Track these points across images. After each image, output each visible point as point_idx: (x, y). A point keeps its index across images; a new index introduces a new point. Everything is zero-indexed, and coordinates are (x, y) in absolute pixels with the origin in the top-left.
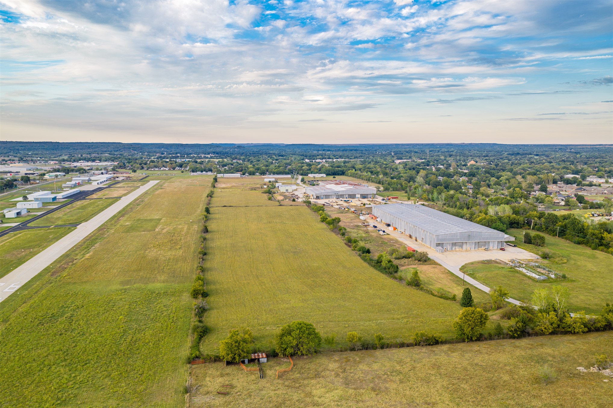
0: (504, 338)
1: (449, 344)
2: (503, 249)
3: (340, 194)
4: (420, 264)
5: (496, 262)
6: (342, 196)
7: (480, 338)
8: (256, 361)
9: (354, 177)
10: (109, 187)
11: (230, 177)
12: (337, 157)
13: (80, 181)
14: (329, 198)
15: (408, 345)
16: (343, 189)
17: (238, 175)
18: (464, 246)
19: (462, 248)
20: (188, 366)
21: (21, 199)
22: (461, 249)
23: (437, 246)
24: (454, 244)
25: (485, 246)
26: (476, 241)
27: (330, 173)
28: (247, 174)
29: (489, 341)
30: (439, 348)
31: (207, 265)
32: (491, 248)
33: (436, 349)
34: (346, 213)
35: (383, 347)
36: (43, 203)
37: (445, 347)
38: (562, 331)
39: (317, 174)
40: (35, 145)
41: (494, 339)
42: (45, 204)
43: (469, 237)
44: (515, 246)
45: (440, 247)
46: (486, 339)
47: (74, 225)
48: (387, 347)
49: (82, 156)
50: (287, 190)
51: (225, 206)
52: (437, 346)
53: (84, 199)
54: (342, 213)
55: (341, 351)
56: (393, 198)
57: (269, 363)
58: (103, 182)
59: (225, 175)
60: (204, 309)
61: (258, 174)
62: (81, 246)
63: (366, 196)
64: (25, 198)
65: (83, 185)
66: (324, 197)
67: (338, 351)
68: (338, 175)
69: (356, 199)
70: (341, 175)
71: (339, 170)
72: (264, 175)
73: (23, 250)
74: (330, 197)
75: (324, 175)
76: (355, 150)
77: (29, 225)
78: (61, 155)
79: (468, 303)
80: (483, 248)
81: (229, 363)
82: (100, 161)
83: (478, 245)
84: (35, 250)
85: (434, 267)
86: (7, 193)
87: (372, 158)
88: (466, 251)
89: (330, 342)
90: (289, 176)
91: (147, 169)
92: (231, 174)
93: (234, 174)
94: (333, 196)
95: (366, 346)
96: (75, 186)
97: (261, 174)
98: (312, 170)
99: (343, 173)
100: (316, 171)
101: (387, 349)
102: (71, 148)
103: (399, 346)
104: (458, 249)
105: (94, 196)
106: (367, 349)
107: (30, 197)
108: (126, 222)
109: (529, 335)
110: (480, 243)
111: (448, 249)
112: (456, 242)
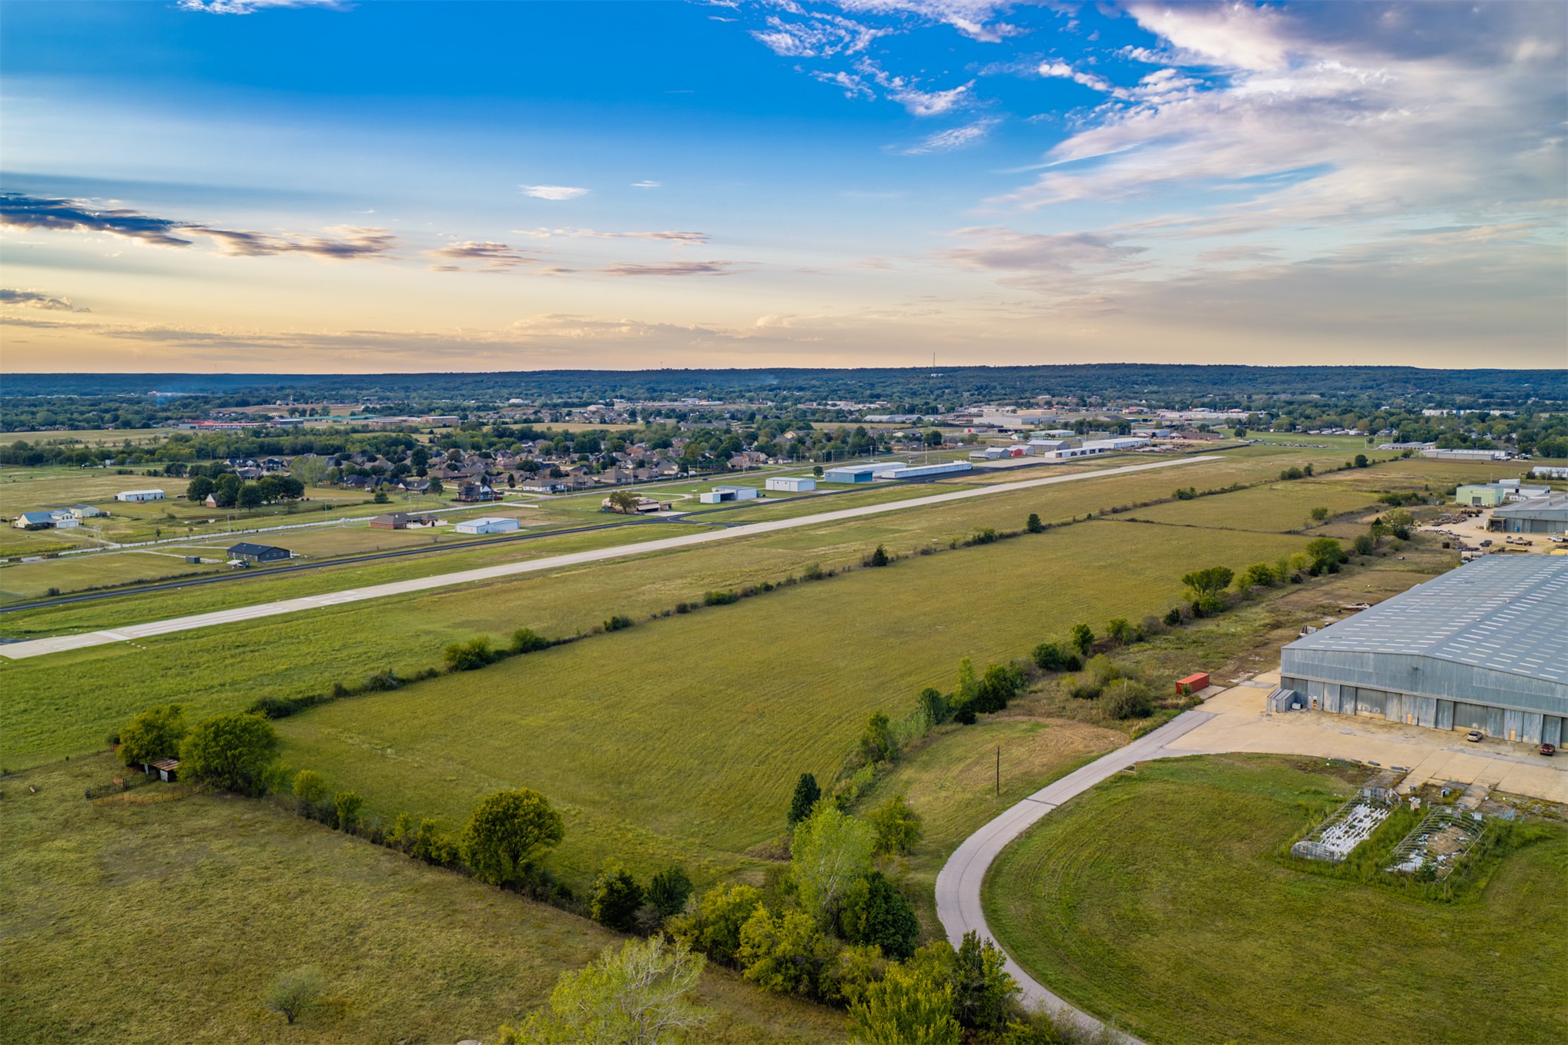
2: (1547, 751)
10: (1062, 463)
13: (1025, 448)
15: (391, 844)
17: (1493, 454)
18: (1393, 711)
19: (1383, 711)
22: (1377, 716)
23: (1284, 686)
25: (1483, 721)
26: (1445, 697)
32: (1510, 732)
43: (1416, 673)
45: (1287, 694)
47: (738, 524)
50: (1477, 499)
51: (1132, 520)
62: (625, 558)
64: (818, 472)
73: (533, 552)
80: (1474, 728)
85: (1098, 737)
88: (1400, 725)
93: (1486, 452)
96: (1004, 456)
104: (1365, 714)
110: (1460, 707)
111: (1327, 707)
112: (1360, 685)
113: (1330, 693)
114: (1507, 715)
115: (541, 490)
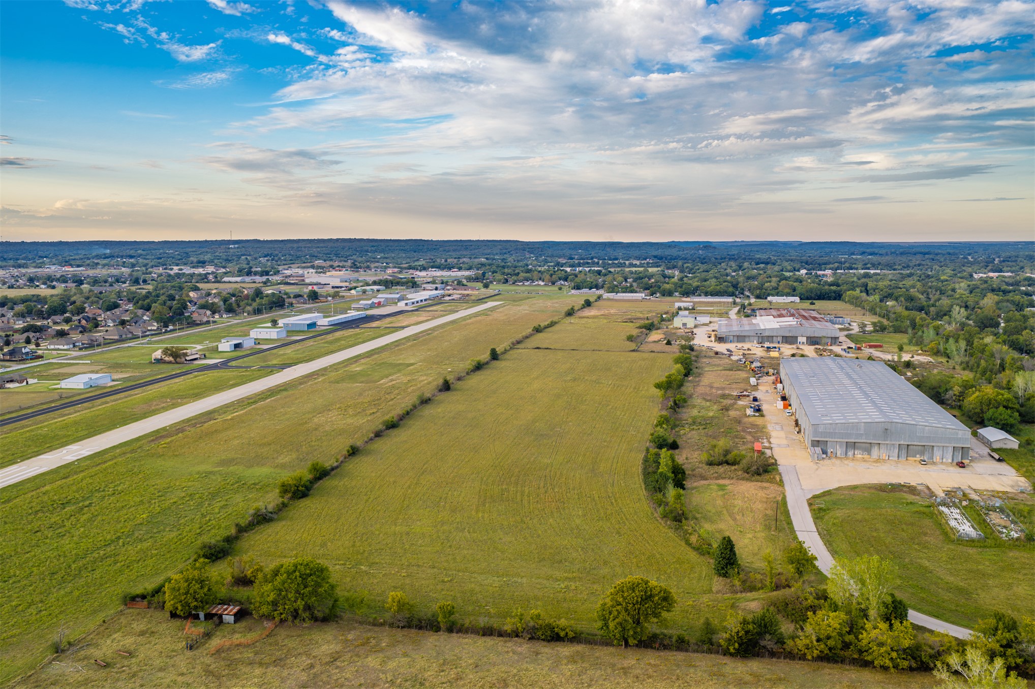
0: (710, 651)
1: (586, 643)
2: (962, 465)
3: (767, 334)
4: (743, 479)
6: (770, 339)
8: (215, 618)
9: (852, 303)
10: (417, 310)
11: (625, 298)
12: (869, 265)
13: (382, 300)
14: (744, 341)
15: (501, 634)
16: (777, 326)
17: (640, 295)
18: (875, 452)
19: (869, 453)
20: (122, 607)
21: (269, 325)
22: (866, 456)
23: (813, 445)
24: (853, 446)
25: (922, 453)
26: (902, 442)
27: (813, 295)
28: (658, 295)
29: (675, 653)
30: (556, 648)
32: (937, 457)
33: (547, 650)
34: (739, 370)
35: (453, 628)
36: (288, 332)
37: (565, 650)
38: (854, 659)
39: (776, 297)
40: (391, 244)
41: (687, 651)
42: (290, 332)
43: (887, 431)
44: (999, 460)
45: (818, 450)
46: (666, 647)
47: (283, 367)
48: (459, 631)
49: (446, 261)
50: (684, 325)
51: (538, 348)
52: (558, 643)
53: (358, 327)
54: (732, 370)
55: (374, 625)
56: (871, 347)
57: (237, 625)
58: (417, 302)
59: (618, 294)
61: (677, 294)
63: (818, 340)
64: (274, 323)
65: (384, 306)
66: (736, 339)
67: (369, 623)
68: (829, 299)
69: (794, 346)
70: (835, 299)
71: (830, 290)
72: (688, 296)
73: (168, 400)
74: (747, 339)
75: (797, 299)
76: (925, 254)
77: (230, 364)
79: (723, 568)
80: (918, 458)
81: (174, 615)
82: (460, 269)
83: (907, 450)
84: (185, 400)
85: (763, 488)
87: (938, 268)
88: (879, 460)
90: (730, 300)
91: (514, 283)
92: (629, 294)
93: (635, 294)
94: (752, 338)
95: (415, 623)
96: (372, 306)
97: (683, 295)
98: (780, 288)
99: (838, 296)
100: (787, 290)
101: (460, 634)
102: (441, 249)
103: (481, 633)
104: (860, 456)
105: (375, 324)
106: (420, 628)
107: (281, 322)
109: (772, 654)
110: (910, 447)
111: (838, 455)
112: (856, 441)
113: (840, 447)
114: (935, 448)
115: (66, 347)
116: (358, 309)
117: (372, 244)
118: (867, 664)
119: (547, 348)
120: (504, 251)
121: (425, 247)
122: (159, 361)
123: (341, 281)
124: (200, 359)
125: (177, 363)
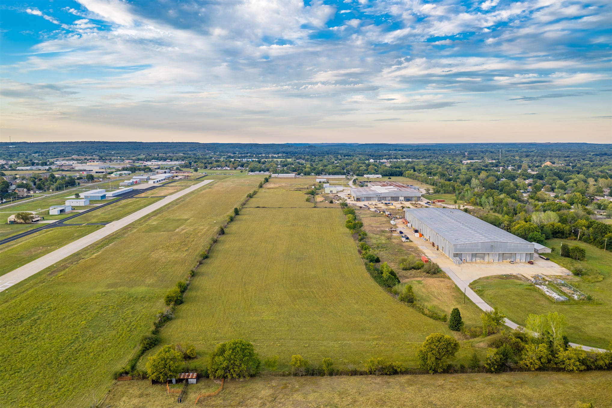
0: (479, 372)
1: (410, 374)
2: (531, 263)
3: (383, 196)
4: (427, 277)
5: (516, 277)
6: (384, 199)
7: (448, 370)
8: (184, 382)
9: (411, 178)
10: (163, 186)
11: (284, 177)
12: (405, 157)
13: (138, 180)
14: (370, 200)
15: (362, 374)
16: (387, 191)
17: (293, 175)
18: (487, 258)
19: (484, 259)
20: (114, 382)
21: (74, 197)
22: (482, 261)
23: (454, 256)
24: (474, 255)
25: (510, 258)
26: (500, 252)
27: (387, 174)
28: (302, 174)
29: (460, 374)
30: (396, 379)
31: (203, 269)
32: (518, 260)
33: (392, 380)
34: (380, 216)
35: (332, 373)
36: (90, 201)
37: (403, 379)
38: (553, 368)
39: (373, 175)
40: (119, 144)
41: (466, 372)
42: (92, 201)
43: (492, 247)
44: (547, 259)
45: (458, 258)
46: (456, 372)
47: (104, 223)
48: (336, 374)
49: (158, 155)
50: (331, 191)
51: (258, 207)
52: (395, 376)
53: (132, 197)
54: (376, 216)
55: (284, 376)
56: (439, 201)
57: (199, 384)
58: (160, 181)
59: (280, 175)
60: (168, 318)
61: (313, 174)
62: (97, 244)
63: (410, 198)
64: (77, 196)
65: (139, 184)
66: (366, 199)
67: (281, 375)
68: (396, 175)
69: (399, 202)
70: (399, 176)
71: (396, 171)
72: (319, 175)
73: (41, 248)
74: (372, 199)
75: (380, 176)
76: (428, 150)
77: (65, 223)
78: (139, 155)
79: (456, 326)
80: (509, 260)
81: (155, 382)
82: (171, 160)
83: (503, 256)
84: (53, 247)
85: (441, 281)
86: (66, 191)
87: (441, 158)
88: (489, 263)
89: (269, 364)
90: (344, 177)
91: (211, 169)
92: (286, 175)
93: (289, 174)
94: (374, 198)
95: (311, 372)
96: (132, 184)
97: (317, 174)
98: (369, 170)
99: (401, 174)
100: (373, 171)
101: (337, 376)
102: (151, 148)
103: (350, 374)
104: (478, 261)
105: (143, 195)
106: (313, 375)
107: (82, 195)
108: (154, 222)
109: (512, 370)
110: (504, 255)
111: (468, 261)
112: (477, 253)
113: (469, 256)
114: (517, 255)
116: (125, 186)
117: (106, 145)
118: (563, 370)
119: (264, 207)
120: (193, 149)
121: (141, 147)
122: (13, 223)
123: (100, 169)
124: (41, 220)
125: (26, 223)
